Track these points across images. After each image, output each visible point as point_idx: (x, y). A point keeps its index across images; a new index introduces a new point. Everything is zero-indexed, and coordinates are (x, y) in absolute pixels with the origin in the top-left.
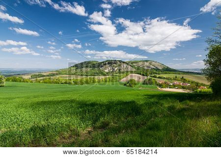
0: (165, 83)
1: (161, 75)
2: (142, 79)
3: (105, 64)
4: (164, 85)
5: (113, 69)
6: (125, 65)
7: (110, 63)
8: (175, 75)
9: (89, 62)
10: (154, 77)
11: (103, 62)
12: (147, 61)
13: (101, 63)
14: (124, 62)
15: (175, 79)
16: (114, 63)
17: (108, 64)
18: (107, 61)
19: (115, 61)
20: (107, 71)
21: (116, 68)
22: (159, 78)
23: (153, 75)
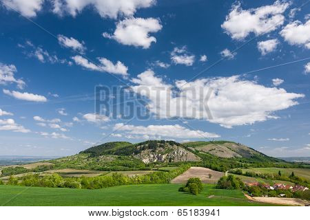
0: (260, 186)
1: (250, 170)
2: (216, 177)
3: (143, 149)
4: (258, 190)
5: (159, 158)
6: (182, 150)
7: (152, 145)
8: (276, 170)
9: (113, 144)
10: (236, 173)
11: (140, 144)
12: (222, 143)
13: (136, 146)
14: (178, 145)
15: (279, 177)
16: (161, 146)
17: (149, 148)
18: (147, 142)
19: (163, 142)
20: (146, 161)
21: (164, 157)
22: (247, 175)
23: (235, 170)
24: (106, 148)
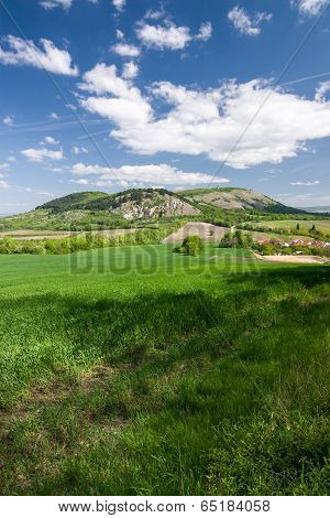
0: (272, 242)
1: (260, 225)
2: (220, 233)
3: (124, 200)
4: (270, 248)
5: (146, 213)
6: (176, 201)
7: (136, 195)
8: (293, 224)
9: (82, 195)
10: (245, 228)
11: (120, 194)
12: (228, 190)
13: (114, 197)
14: (171, 194)
15: (296, 231)
16: (147, 196)
17: (131, 199)
18: (129, 191)
19: (150, 190)
20: (128, 216)
21: (152, 210)
22: (261, 230)
23: (243, 224)
24: (72, 201)
